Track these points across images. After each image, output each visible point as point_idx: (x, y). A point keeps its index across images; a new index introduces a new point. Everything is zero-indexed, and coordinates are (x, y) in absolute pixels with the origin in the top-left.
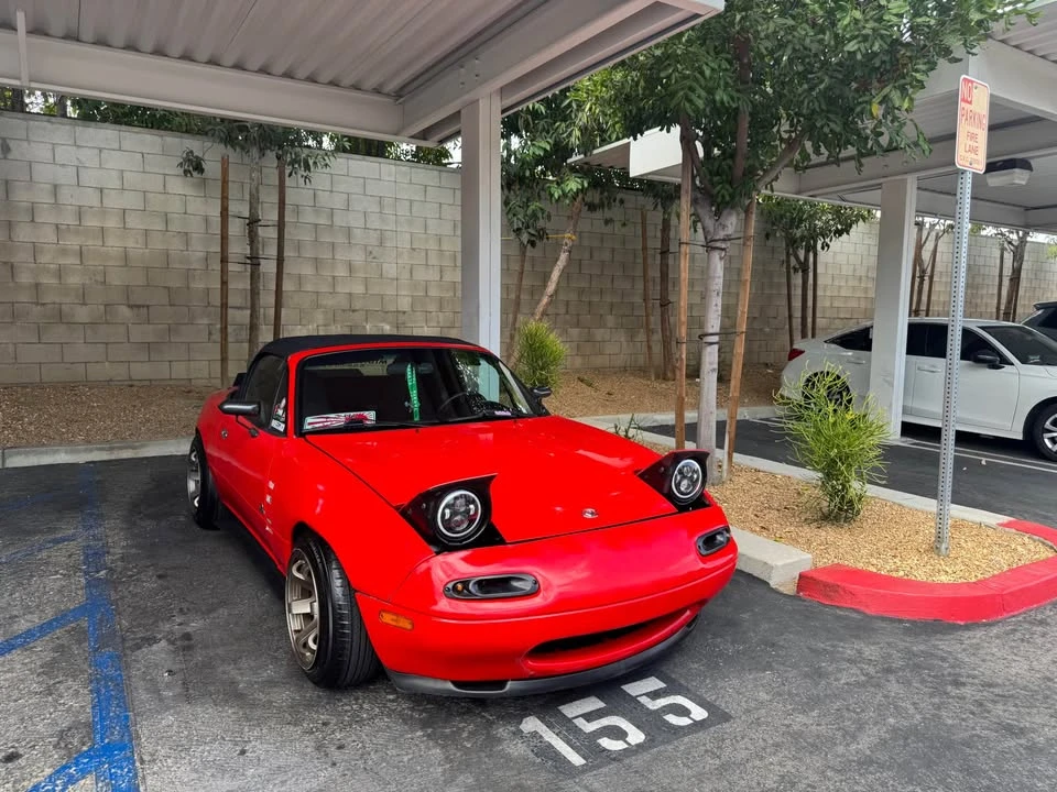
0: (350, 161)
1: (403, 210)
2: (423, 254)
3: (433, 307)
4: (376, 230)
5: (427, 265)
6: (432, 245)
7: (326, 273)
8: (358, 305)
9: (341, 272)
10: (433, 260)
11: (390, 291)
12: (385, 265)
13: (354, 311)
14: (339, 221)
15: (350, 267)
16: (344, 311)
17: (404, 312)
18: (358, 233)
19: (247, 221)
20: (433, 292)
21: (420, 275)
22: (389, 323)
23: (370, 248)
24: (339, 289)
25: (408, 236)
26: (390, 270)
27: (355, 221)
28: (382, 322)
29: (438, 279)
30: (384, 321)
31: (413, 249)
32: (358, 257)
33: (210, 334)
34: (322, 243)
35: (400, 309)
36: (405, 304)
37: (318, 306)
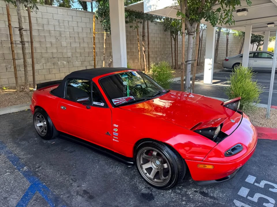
0: (48, 8)
1: (66, 24)
2: (74, 38)
3: (78, 55)
4: (58, 31)
5: (75, 42)
6: (76, 36)
7: (44, 46)
8: (55, 56)
9: (49, 45)
10: (77, 41)
11: (65, 51)
12: (62, 42)
13: (54, 58)
14: (46, 28)
15: (51, 43)
16: (51, 58)
17: (70, 57)
18: (52, 32)
19: (19, 29)
20: (78, 50)
21: (74, 45)
22: (65, 61)
23: (57, 37)
24: (48, 51)
25: (68, 33)
26: (64, 44)
27: (51, 28)
28: (63, 61)
29: (79, 46)
30: (64, 60)
31: (71, 37)
32: (53, 40)
33: (7, 69)
34: (41, 36)
35: (68, 56)
36: (69, 54)
37: (42, 57)
